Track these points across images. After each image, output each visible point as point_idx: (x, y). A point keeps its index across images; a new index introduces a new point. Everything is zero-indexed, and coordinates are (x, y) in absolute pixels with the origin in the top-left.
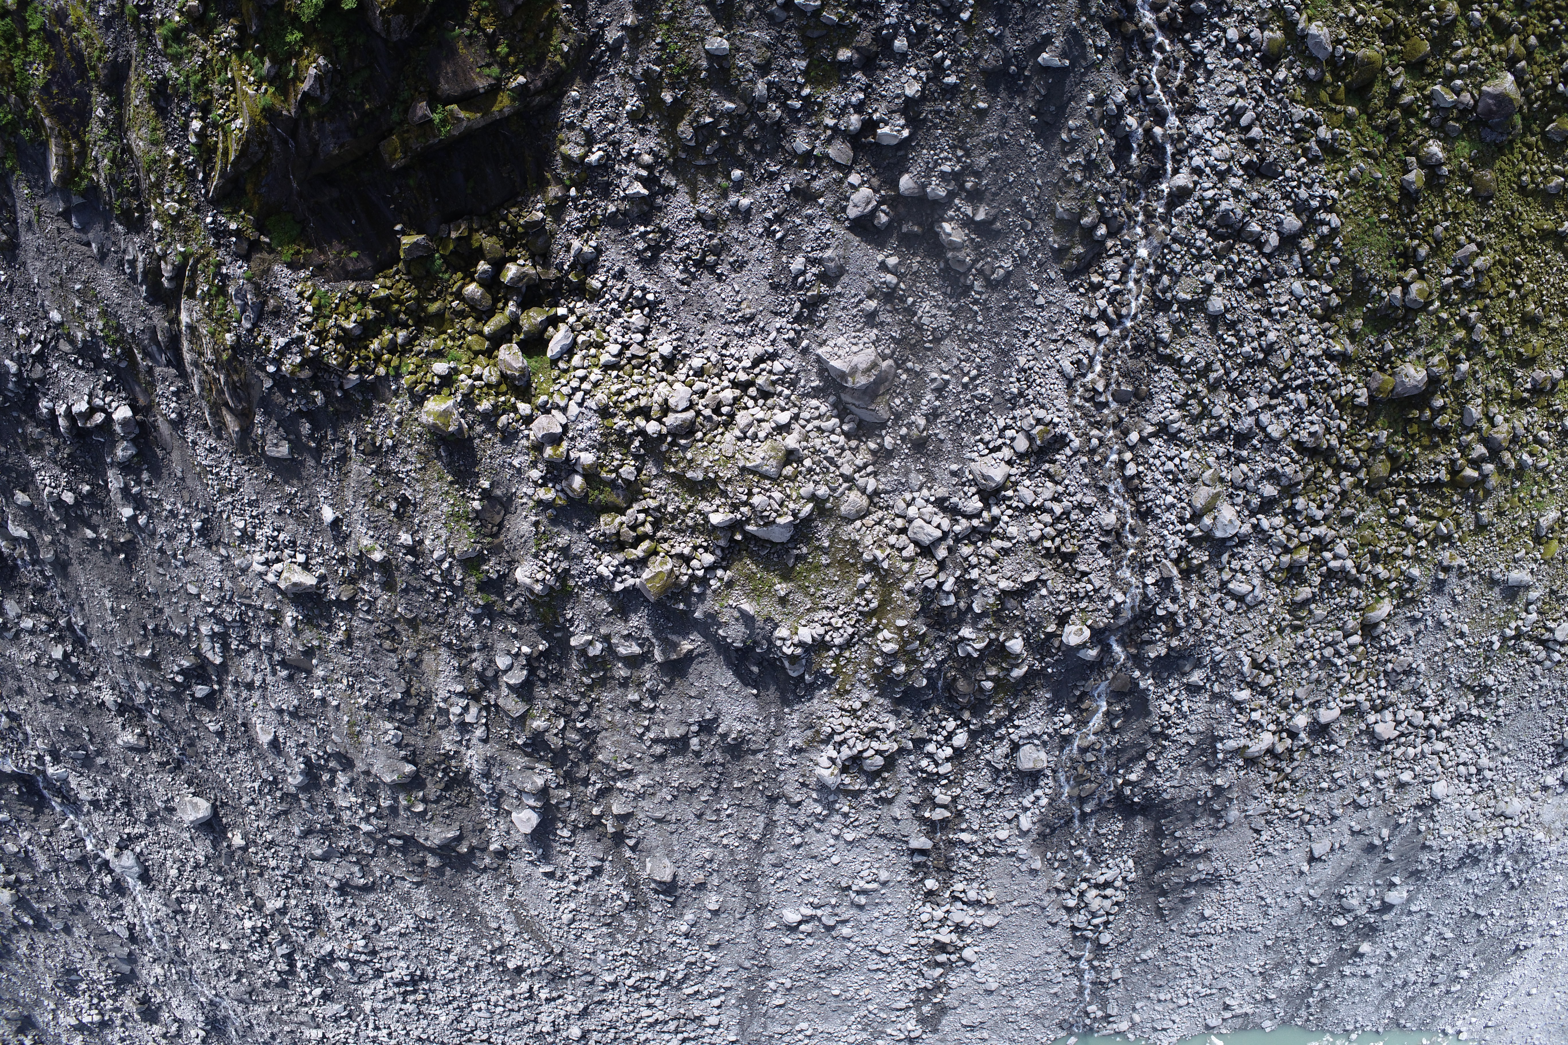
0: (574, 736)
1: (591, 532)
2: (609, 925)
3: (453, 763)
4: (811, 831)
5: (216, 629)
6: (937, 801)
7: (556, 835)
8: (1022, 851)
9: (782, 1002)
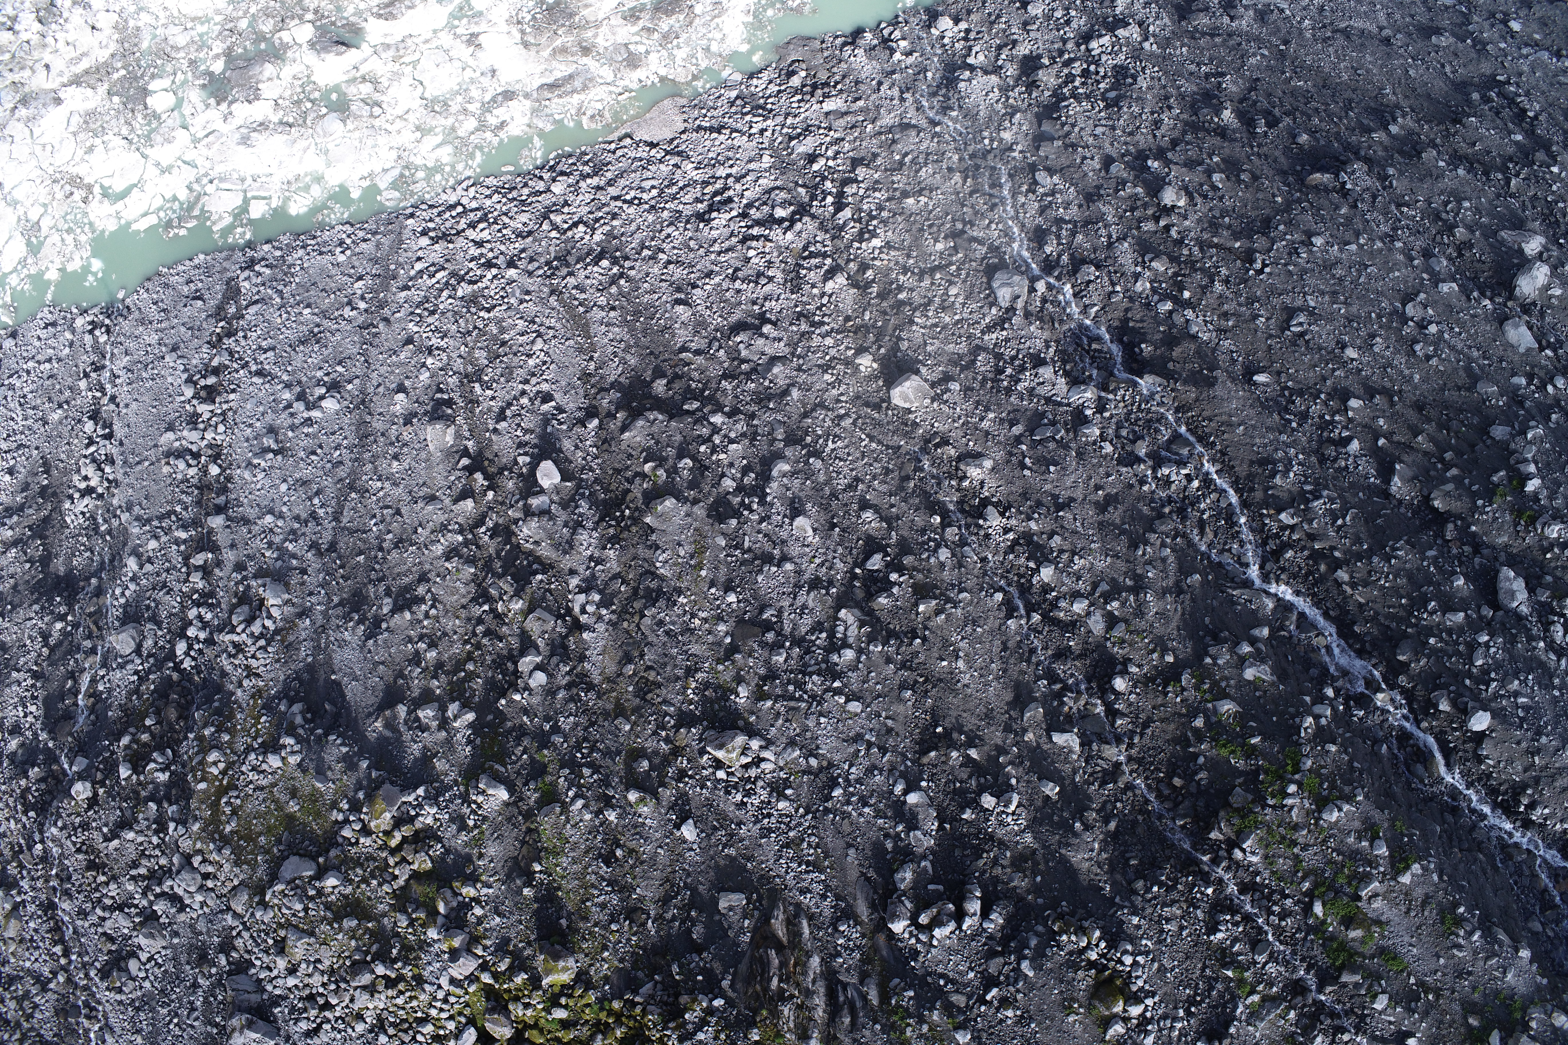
0: (493, 591)
1: (438, 849)
2: (504, 343)
3: (611, 531)
4: (304, 515)
5: (835, 658)
6: (199, 574)
7: (532, 456)
8: (136, 531)
9: (356, 285)
